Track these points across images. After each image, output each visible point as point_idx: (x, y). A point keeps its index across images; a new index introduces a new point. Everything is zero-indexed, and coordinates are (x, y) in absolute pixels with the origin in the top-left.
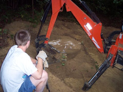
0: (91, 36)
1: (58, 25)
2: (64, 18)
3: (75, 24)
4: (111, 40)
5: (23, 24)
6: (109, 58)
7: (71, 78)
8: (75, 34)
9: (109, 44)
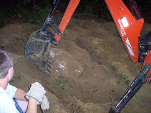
0: (125, 37)
1: (71, 25)
2: (78, 14)
3: (94, 21)
4: (148, 42)
5: (20, 27)
6: (145, 70)
7: (91, 104)
8: (94, 35)
9: (145, 49)
